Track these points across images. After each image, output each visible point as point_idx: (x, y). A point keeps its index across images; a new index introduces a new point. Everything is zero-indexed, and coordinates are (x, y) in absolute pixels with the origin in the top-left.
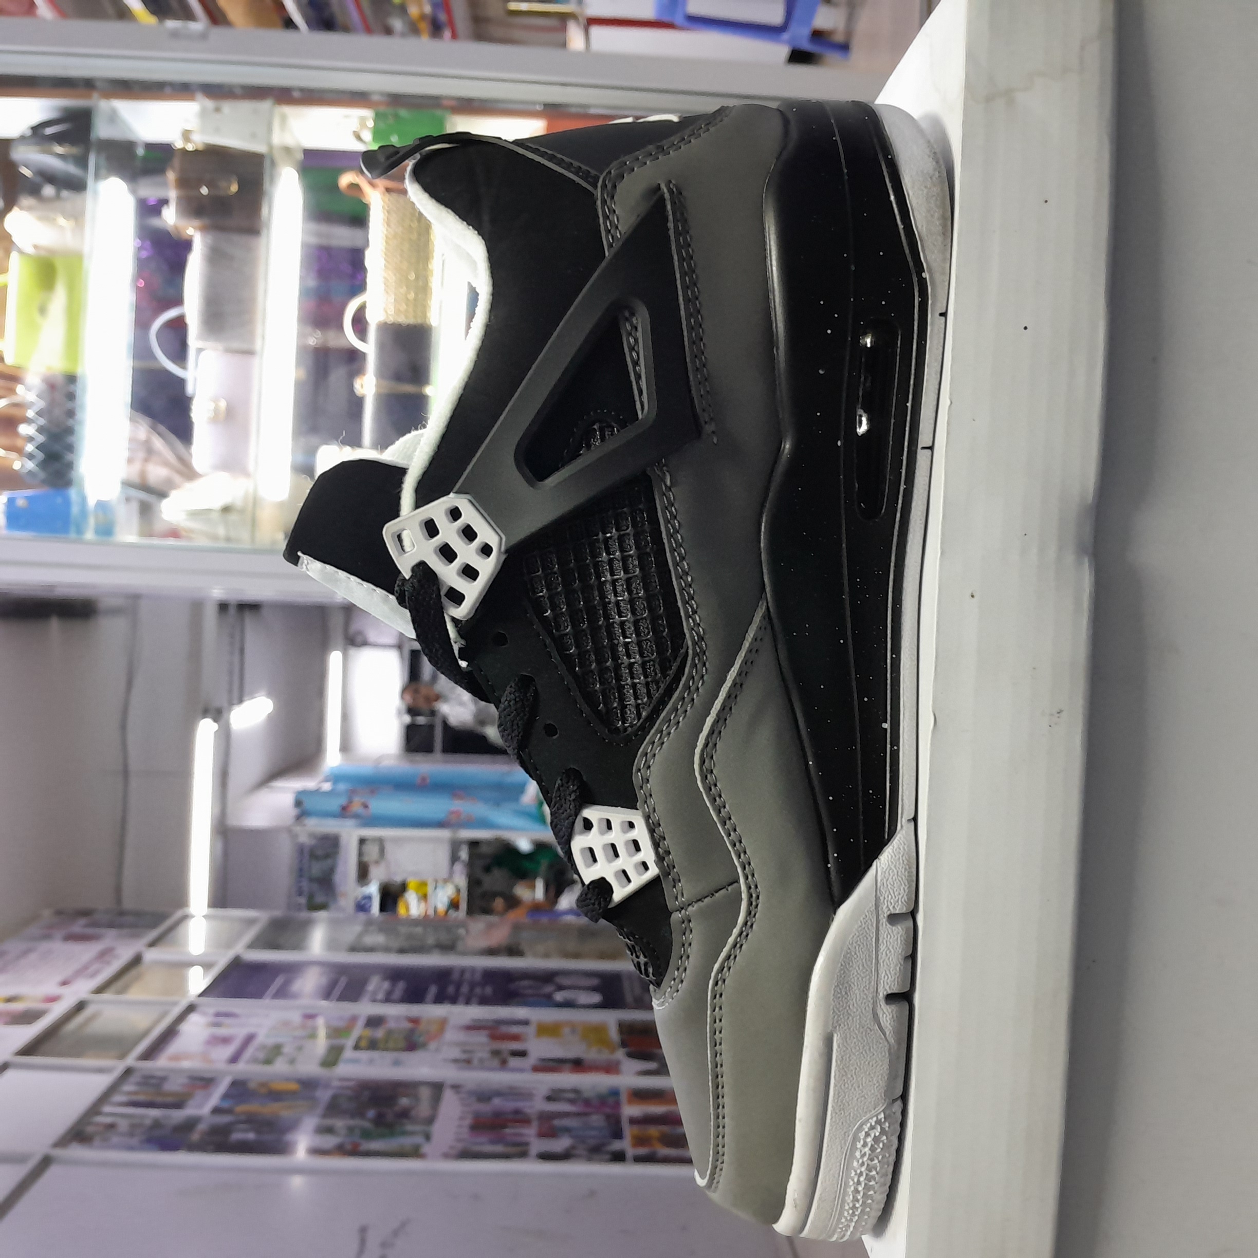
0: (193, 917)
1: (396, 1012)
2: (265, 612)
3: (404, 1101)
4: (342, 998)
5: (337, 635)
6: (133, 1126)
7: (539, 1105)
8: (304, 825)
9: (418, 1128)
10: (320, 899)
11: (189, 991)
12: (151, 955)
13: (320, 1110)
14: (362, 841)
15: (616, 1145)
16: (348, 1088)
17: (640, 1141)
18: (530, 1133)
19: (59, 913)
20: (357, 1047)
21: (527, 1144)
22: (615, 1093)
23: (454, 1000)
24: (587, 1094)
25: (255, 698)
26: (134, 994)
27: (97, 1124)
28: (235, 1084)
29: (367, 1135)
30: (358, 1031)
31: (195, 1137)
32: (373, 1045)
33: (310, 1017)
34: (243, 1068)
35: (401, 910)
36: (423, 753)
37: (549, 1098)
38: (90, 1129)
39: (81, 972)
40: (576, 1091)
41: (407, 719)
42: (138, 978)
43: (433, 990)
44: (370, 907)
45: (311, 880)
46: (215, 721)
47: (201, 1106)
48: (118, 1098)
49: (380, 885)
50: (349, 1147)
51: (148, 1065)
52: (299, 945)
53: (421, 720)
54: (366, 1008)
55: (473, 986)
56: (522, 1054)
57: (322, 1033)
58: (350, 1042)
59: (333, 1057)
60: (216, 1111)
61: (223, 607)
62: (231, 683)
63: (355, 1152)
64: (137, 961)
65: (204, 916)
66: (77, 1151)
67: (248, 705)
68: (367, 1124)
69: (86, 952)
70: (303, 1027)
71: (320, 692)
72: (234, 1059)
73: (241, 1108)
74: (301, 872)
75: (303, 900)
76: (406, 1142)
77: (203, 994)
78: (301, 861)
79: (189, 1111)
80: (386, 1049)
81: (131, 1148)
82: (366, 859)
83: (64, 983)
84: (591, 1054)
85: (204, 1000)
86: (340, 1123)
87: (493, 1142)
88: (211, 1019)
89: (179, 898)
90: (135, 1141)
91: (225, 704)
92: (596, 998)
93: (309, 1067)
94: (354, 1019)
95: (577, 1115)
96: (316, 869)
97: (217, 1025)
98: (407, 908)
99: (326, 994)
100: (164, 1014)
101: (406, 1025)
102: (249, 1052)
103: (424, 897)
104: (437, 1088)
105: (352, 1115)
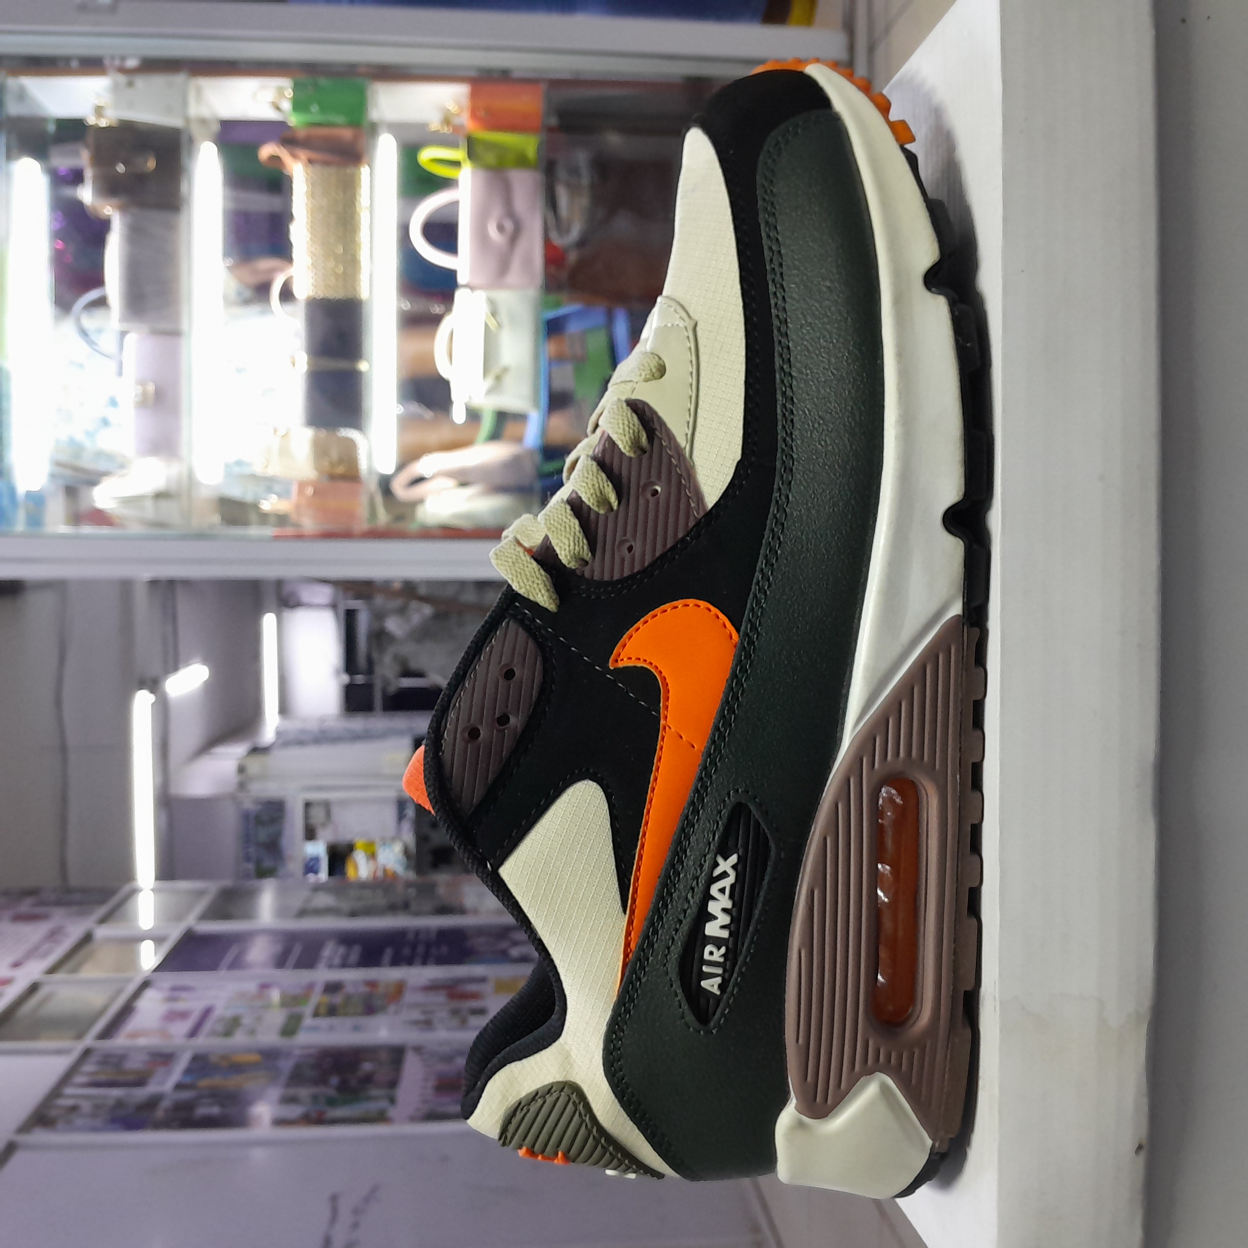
0: (141, 891)
1: (353, 977)
3: (367, 1067)
4: (298, 965)
5: (270, 601)
6: (97, 1107)
8: (246, 791)
9: (381, 1092)
10: (268, 863)
11: (142, 967)
12: (101, 932)
13: (283, 1080)
14: (308, 805)
16: (310, 1056)
19: (5, 894)
20: (316, 1014)
23: (410, 962)
25: (191, 664)
26: (87, 972)
27: (60, 1107)
28: (196, 1058)
29: (332, 1102)
30: (316, 998)
31: (159, 1114)
32: (332, 1011)
33: (265, 987)
34: (203, 1042)
35: (350, 872)
36: (362, 713)
38: (53, 1113)
39: (32, 953)
41: (346, 678)
42: (91, 955)
43: (388, 953)
44: (318, 868)
45: (258, 845)
46: (152, 692)
47: (163, 1083)
48: (79, 1079)
49: (328, 847)
50: (314, 1116)
51: (107, 1044)
52: (249, 914)
53: (360, 679)
54: (322, 975)
55: (428, 945)
56: (482, 1012)
58: (308, 1009)
59: (292, 1026)
60: (179, 1087)
61: (154, 583)
62: (165, 654)
63: (320, 1121)
64: (87, 938)
65: (152, 890)
66: (40, 1136)
67: (183, 672)
68: (331, 1092)
69: (35, 932)
70: (260, 997)
71: (255, 655)
72: (194, 1033)
73: (204, 1083)
74: (247, 838)
75: (251, 866)
76: (371, 1107)
77: (158, 969)
78: (247, 827)
79: (152, 1089)
80: (346, 1014)
81: (94, 1129)
82: (312, 822)
83: (16, 965)
85: (158, 974)
86: (304, 1092)
88: (166, 994)
89: (126, 872)
90: (98, 1122)
91: (160, 674)
93: (269, 1037)
94: (311, 987)
96: (263, 834)
97: (171, 999)
98: (356, 868)
99: (281, 962)
100: (119, 992)
101: (363, 989)
102: (208, 1026)
103: (372, 856)
104: (397, 1053)
105: (316, 1083)
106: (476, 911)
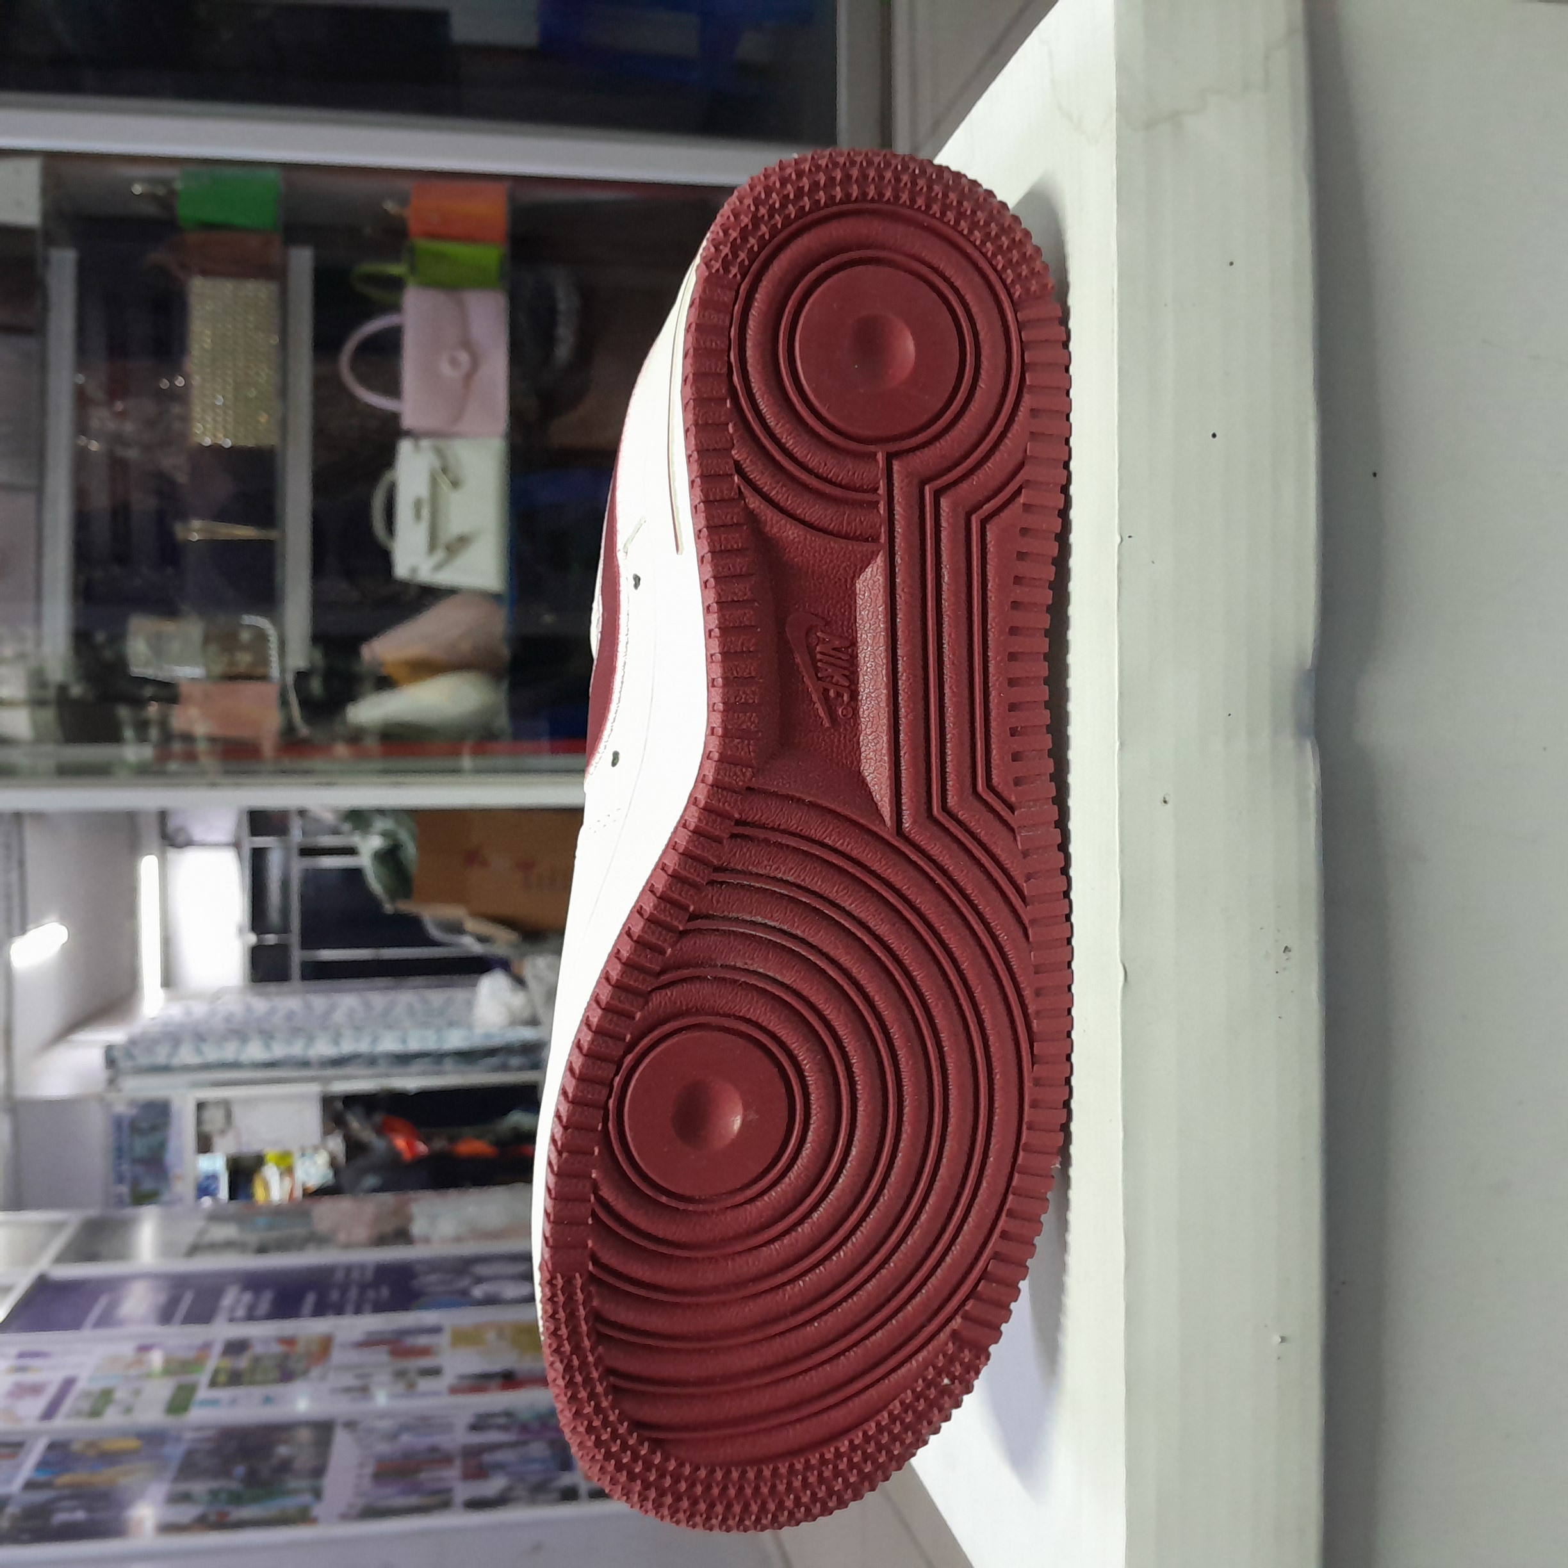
1: (263, 1332)
3: (283, 1451)
4: (189, 1320)
5: (151, 837)
7: (459, 1438)
8: (119, 1090)
9: (303, 1483)
10: (148, 1185)
13: (170, 1472)
14: (201, 1106)
15: (566, 1479)
16: (208, 1440)
18: (451, 1474)
20: (213, 1383)
21: (449, 1491)
23: (339, 1310)
24: (522, 1416)
25: (43, 924)
28: (52, 1447)
29: (237, 1499)
30: (214, 1361)
31: (5, 1523)
32: (235, 1379)
33: (144, 1349)
34: (60, 1422)
35: (259, 1193)
36: (275, 983)
40: (508, 1414)
41: (252, 939)
43: (310, 1299)
44: (215, 1189)
45: (135, 1161)
47: (9, 1480)
49: (228, 1160)
50: (213, 1518)
52: (123, 1252)
53: (271, 939)
54: (222, 1331)
55: (363, 1288)
56: (435, 1372)
58: (204, 1378)
59: (181, 1400)
60: (30, 1485)
62: (9, 910)
63: (222, 1524)
67: (34, 934)
68: (234, 1485)
70: (139, 1362)
71: (131, 911)
72: (49, 1413)
73: (65, 1479)
74: (119, 1152)
75: (124, 1189)
76: (290, 1504)
78: (119, 1137)
80: (252, 1383)
82: (207, 1128)
84: (523, 1364)
85: (2, 1337)
86: (199, 1487)
87: (404, 1492)
88: (12, 1363)
91: (4, 938)
93: (151, 1415)
94: (206, 1347)
95: (512, 1445)
96: (141, 1146)
97: (22, 1369)
98: (267, 1187)
99: (166, 1315)
101: (277, 1349)
102: (68, 1404)
103: (288, 1171)
104: (323, 1430)
105: (215, 1474)
106: (427, 1240)
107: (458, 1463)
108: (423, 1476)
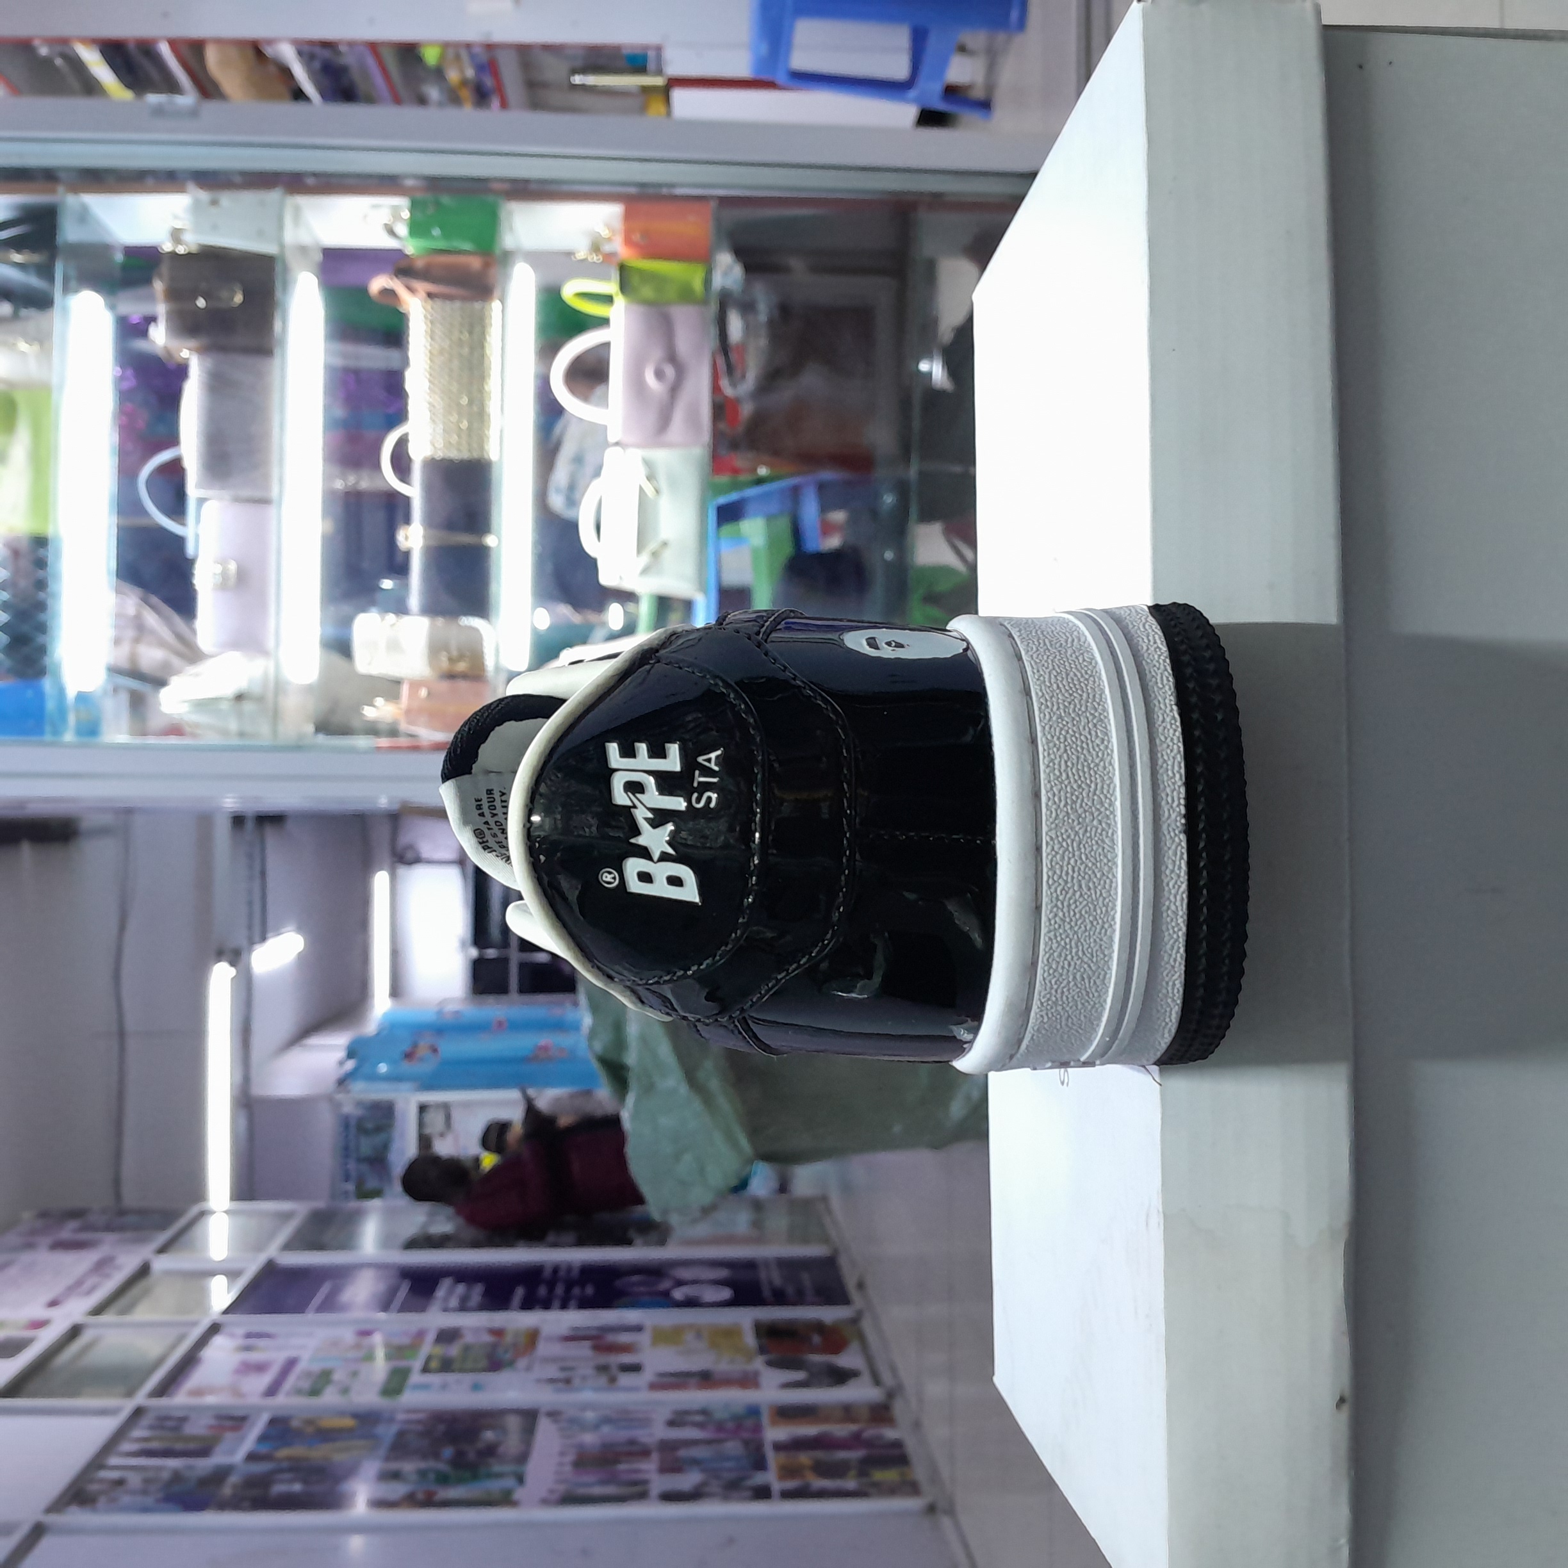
0: (213, 1212)
1: (474, 1322)
2: (290, 825)
3: (489, 1435)
4: (403, 1309)
5: (383, 852)
6: (147, 1481)
7: (659, 1432)
8: (348, 1092)
9: (507, 1468)
10: (372, 1183)
11: (209, 1308)
12: (160, 1264)
13: (382, 1451)
14: (423, 1108)
15: (759, 1479)
16: (419, 1422)
17: (788, 1472)
18: (649, 1468)
19: (44, 1215)
20: (426, 1370)
21: (645, 1482)
22: (753, 1411)
23: (546, 1305)
24: (719, 1415)
25: (281, 934)
26: (142, 1314)
27: (101, 1481)
28: (273, 1422)
29: (444, 1480)
30: (428, 1347)
31: (227, 1490)
32: (446, 1366)
33: (366, 1333)
34: (283, 1401)
36: (495, 995)
37: (672, 1423)
38: (94, 1487)
39: (75, 1288)
40: (704, 1412)
41: (474, 952)
42: (146, 1292)
43: (520, 1292)
45: (360, 1160)
46: (232, 964)
47: (232, 1452)
48: (126, 1446)
50: (420, 1496)
51: (164, 1402)
52: (347, 1242)
53: (491, 953)
54: (435, 1318)
55: (570, 1285)
56: (635, 1368)
57: (380, 1354)
58: (417, 1364)
59: (396, 1383)
60: (252, 1457)
61: (238, 820)
62: (250, 916)
63: (429, 1502)
64: (144, 1271)
65: (226, 1212)
66: (76, 1516)
67: (272, 943)
68: (442, 1466)
69: (79, 1263)
70: (357, 1346)
71: (364, 923)
72: (272, 1391)
73: (284, 1453)
74: (346, 1151)
75: (350, 1187)
76: (494, 1486)
77: (229, 1310)
78: (347, 1136)
79: (218, 1459)
80: (462, 1370)
81: (145, 1510)
82: (428, 1131)
83: (53, 1304)
84: (723, 1365)
85: (231, 1317)
86: (409, 1467)
87: (603, 1482)
88: (240, 1342)
89: (196, 1190)
90: (149, 1501)
91: (244, 943)
92: (726, 1294)
93: (367, 1396)
94: (420, 1335)
95: (708, 1442)
96: (366, 1146)
97: (248, 1348)
99: (385, 1303)
100: (181, 1338)
101: (487, 1338)
102: (291, 1381)
104: (530, 1417)
105: (424, 1456)
107: (655, 1456)
108: (622, 1467)
